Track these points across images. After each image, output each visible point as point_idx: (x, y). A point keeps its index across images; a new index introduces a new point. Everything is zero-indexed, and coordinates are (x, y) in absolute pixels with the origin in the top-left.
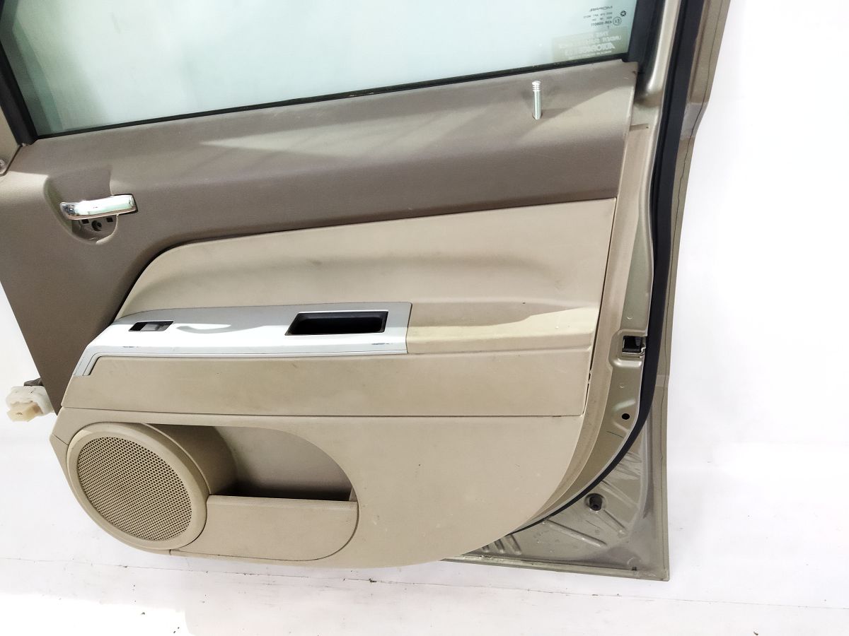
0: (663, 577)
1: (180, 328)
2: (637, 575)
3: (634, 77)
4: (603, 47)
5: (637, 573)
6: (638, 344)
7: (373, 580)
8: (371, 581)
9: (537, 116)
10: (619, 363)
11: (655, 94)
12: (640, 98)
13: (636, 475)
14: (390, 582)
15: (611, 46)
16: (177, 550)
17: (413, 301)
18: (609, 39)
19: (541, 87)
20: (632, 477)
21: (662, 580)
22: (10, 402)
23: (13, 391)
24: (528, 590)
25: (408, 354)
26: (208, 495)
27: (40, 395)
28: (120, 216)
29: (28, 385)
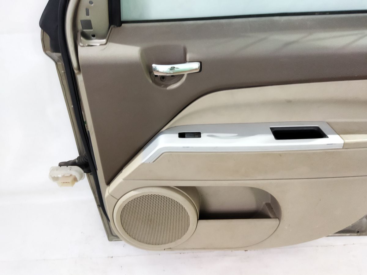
1: (208, 136)
16: (170, 249)
22: (53, 176)
23: (53, 169)
24: (317, 246)
25: (343, 148)
26: (198, 220)
27: (77, 171)
28: (188, 74)
29: (61, 165)
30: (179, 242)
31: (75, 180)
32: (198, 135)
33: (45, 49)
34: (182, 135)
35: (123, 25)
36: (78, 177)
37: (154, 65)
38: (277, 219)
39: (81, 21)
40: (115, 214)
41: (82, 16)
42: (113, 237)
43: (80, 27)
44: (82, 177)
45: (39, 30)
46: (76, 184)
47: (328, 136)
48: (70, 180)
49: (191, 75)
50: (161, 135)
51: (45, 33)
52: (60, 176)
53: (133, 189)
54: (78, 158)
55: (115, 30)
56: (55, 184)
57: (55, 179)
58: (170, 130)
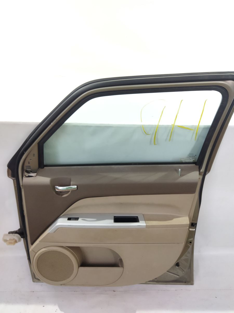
0: (192, 284)
1: (82, 220)
2: (186, 284)
3: (198, 169)
4: (191, 161)
5: (186, 283)
6: (194, 225)
7: (115, 291)
8: (114, 291)
9: (179, 176)
10: (191, 229)
11: (202, 172)
12: (200, 174)
13: (188, 257)
14: (120, 291)
15: (192, 161)
16: (64, 284)
17: (143, 213)
18: (192, 159)
19: (181, 170)
20: (187, 257)
21: (192, 285)
22: (4, 239)
23: (5, 235)
24: (159, 290)
25: (146, 228)
26: (79, 267)
27: (17, 237)
28: (72, 191)
29: (10, 233)
30: (69, 280)
31: (16, 242)
32: (77, 219)
33: (8, 175)
34: (69, 219)
35: (45, 167)
36: (17, 240)
37: (56, 186)
38: (122, 268)
39: (26, 166)
40: (34, 261)
41: (26, 164)
42: (35, 280)
43: (25, 168)
44: (20, 240)
45: (7, 168)
46: (16, 244)
47: (140, 221)
48: (13, 242)
49: (73, 191)
50: (59, 218)
51: (9, 170)
52: (8, 239)
53: (44, 247)
54: (19, 230)
55: (41, 170)
56: (5, 244)
57: (5, 241)
58: (64, 217)
